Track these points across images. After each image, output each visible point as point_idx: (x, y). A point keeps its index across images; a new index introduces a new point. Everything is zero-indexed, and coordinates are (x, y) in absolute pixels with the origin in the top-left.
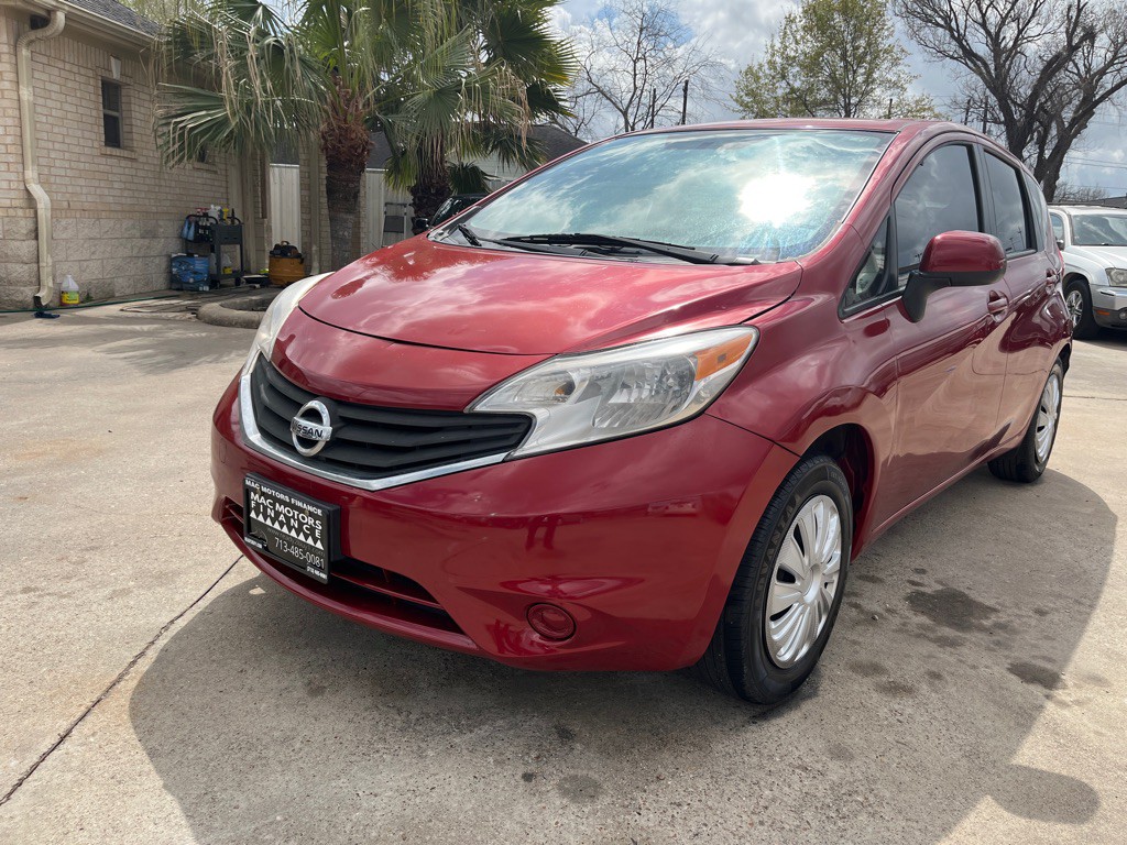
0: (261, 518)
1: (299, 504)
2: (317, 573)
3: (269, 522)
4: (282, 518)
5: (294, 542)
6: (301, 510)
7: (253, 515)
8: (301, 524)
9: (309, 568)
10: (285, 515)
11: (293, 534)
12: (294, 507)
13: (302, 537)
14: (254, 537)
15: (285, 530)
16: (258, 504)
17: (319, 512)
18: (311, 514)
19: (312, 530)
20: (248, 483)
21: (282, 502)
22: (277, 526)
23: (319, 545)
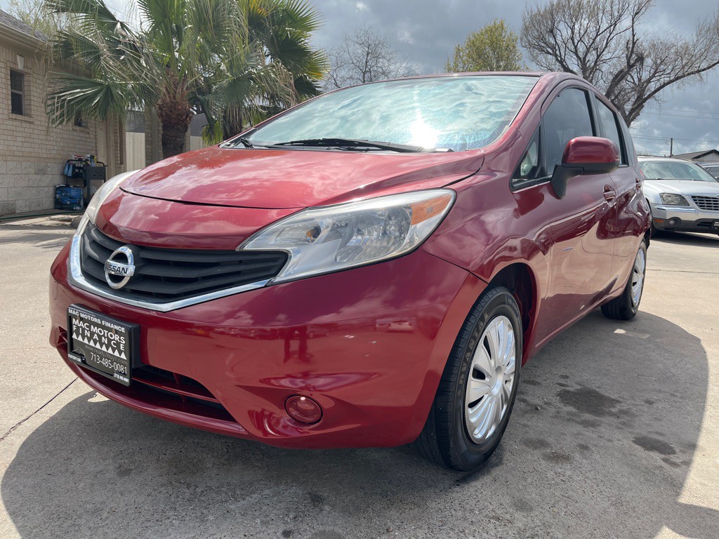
0: (80, 339)
1: (108, 325)
2: (122, 378)
3: (86, 341)
4: (95, 337)
5: (104, 355)
6: (109, 330)
7: (74, 336)
8: (109, 341)
9: (115, 375)
10: (98, 334)
11: (104, 348)
12: (104, 327)
13: (110, 351)
14: (76, 354)
15: (98, 346)
16: (78, 327)
17: (123, 330)
18: (116, 332)
19: (118, 344)
20: (70, 311)
21: (96, 325)
22: (92, 343)
23: (123, 356)
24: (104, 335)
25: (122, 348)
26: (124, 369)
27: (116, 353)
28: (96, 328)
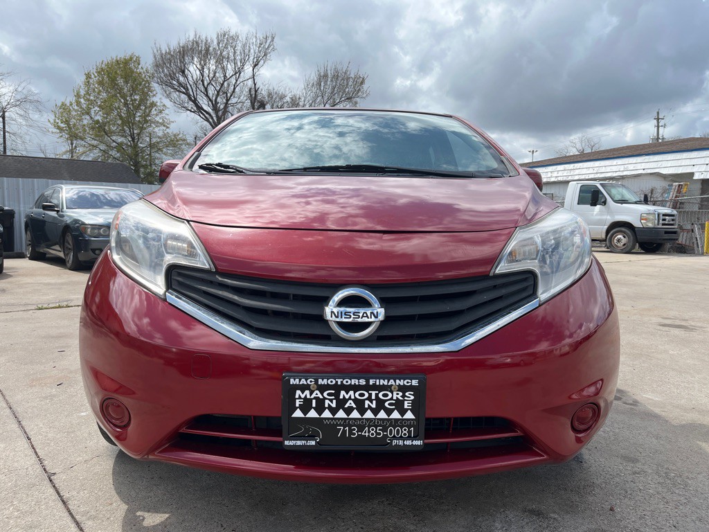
3: (327, 414)
9: (395, 442)
10: (355, 400)
13: (382, 415)
15: (355, 414)
24: (370, 399)
25: (406, 405)
26: (409, 432)
27: (396, 415)
28: (351, 393)
